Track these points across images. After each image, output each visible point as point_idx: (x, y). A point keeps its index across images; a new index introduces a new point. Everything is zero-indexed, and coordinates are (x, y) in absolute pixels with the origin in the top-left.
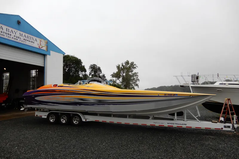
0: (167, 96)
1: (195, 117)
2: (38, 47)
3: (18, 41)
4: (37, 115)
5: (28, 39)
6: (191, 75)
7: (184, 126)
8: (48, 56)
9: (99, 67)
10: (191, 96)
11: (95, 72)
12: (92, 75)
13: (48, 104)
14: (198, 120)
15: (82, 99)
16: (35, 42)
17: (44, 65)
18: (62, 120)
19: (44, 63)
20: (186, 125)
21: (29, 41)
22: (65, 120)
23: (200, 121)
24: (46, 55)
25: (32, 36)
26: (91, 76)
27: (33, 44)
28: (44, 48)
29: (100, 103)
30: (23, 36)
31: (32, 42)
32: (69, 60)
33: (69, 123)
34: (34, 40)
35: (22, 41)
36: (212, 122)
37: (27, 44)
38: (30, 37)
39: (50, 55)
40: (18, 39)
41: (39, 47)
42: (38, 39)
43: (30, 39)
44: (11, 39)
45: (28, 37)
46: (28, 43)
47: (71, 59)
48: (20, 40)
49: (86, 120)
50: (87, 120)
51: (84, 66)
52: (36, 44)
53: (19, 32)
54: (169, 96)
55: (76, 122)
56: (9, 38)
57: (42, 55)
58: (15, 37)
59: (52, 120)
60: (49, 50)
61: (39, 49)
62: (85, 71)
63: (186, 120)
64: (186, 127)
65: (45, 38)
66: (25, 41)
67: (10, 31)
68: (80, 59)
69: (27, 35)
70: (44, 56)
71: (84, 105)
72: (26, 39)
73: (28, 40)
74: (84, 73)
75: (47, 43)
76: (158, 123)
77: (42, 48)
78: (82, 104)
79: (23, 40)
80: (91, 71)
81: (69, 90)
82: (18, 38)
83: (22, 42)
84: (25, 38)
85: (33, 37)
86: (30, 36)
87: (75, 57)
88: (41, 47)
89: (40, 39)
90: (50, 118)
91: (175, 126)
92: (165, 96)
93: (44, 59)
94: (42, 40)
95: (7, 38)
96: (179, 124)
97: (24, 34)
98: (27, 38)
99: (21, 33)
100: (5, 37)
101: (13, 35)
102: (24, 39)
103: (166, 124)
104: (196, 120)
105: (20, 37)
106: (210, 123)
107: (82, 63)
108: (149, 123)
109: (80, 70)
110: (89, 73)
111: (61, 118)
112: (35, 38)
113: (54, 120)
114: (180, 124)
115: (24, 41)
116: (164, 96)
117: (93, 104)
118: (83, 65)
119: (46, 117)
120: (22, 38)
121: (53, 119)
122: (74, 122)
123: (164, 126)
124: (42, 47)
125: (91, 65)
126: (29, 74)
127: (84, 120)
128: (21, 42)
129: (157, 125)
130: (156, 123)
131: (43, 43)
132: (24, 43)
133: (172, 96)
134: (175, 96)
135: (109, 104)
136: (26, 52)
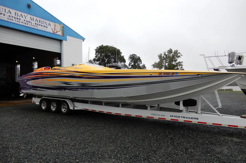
0: (163, 75)
1: (214, 109)
2: (53, 33)
3: (29, 26)
4: (34, 102)
5: (40, 24)
7: (195, 121)
8: (64, 41)
9: (139, 57)
10: (199, 75)
11: (135, 62)
12: (132, 66)
13: (37, 89)
14: (219, 113)
15: (66, 83)
16: (49, 27)
17: (61, 51)
18: (52, 107)
19: (61, 49)
20: (197, 119)
21: (42, 26)
22: (54, 107)
23: (221, 115)
24: (63, 40)
25: (44, 21)
26: (130, 67)
27: (46, 28)
28: (60, 33)
29: (84, 87)
30: (34, 20)
31: (45, 26)
33: (58, 111)
34: (48, 25)
35: (33, 26)
36: (241, 117)
37: (39, 28)
38: (42, 21)
39: (66, 40)
40: (29, 24)
41: (54, 32)
42: (51, 23)
43: (42, 23)
44: (21, 23)
45: (40, 21)
46: (40, 28)
47: (109, 49)
48: (31, 25)
49: (74, 108)
50: (76, 108)
51: (123, 57)
52: (49, 28)
53: (29, 16)
54: (165, 75)
55: (65, 111)
56: (18, 23)
57: (58, 41)
58: (25, 22)
59: (44, 107)
60: (65, 35)
61: (54, 33)
62: (124, 61)
63: (199, 111)
64: (198, 122)
65: (60, 23)
66: (37, 25)
67: (19, 16)
68: (119, 49)
69: (38, 19)
70: (61, 41)
71: (68, 90)
72: (38, 23)
73: (40, 25)
74: (123, 64)
75: (63, 27)
76: (157, 115)
77: (57, 33)
78: (66, 89)
79: (34, 25)
80: (131, 61)
82: (28, 23)
83: (34, 27)
84: (36, 22)
85: (46, 21)
86: (42, 20)
87: (113, 48)
88: (55, 32)
89: (54, 24)
90: (42, 104)
91: (181, 120)
92: (160, 75)
93: (61, 45)
94: (57, 24)
95: (16, 22)
96: (187, 118)
97: (35, 18)
98: (39, 22)
99: (32, 17)
100: (14, 21)
101: (22, 19)
102: (36, 24)
103: (168, 116)
104: (216, 112)
105: (31, 21)
106: (238, 118)
107: (121, 53)
108: (144, 114)
109: (119, 61)
110: (129, 63)
111: (52, 105)
112: (48, 22)
113: (46, 107)
114: (189, 118)
115: (36, 25)
116: (158, 75)
117: (76, 89)
118: (122, 55)
119: (38, 104)
120: (33, 23)
122: (63, 110)
123: (165, 119)
124: (57, 32)
125: (131, 55)
127: (71, 108)
128: (32, 27)
129: (156, 117)
130: (155, 115)
131: (58, 28)
132: (35, 27)
133: (170, 75)
134: (174, 75)
135: (93, 89)
136: (39, 37)
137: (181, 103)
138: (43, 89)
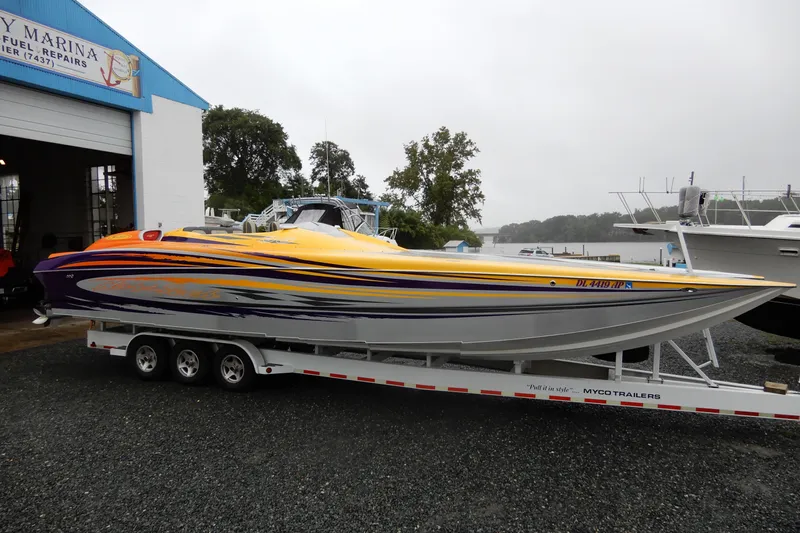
0: (589, 287)
1: (697, 368)
2: (104, 84)
3: (20, 58)
4: (93, 344)
5: (61, 51)
6: (678, 188)
7: (650, 404)
8: (143, 115)
9: (345, 152)
10: (687, 289)
11: (333, 169)
12: (323, 180)
13: (125, 307)
14: (705, 378)
15: (249, 293)
16: (90, 62)
17: (132, 148)
18: (181, 366)
19: (132, 141)
20: (658, 397)
21: (66, 59)
22: (192, 365)
23: (713, 382)
24: (137, 111)
25: (75, 40)
26: (317, 184)
27: (81, 68)
28: (128, 86)
29: (319, 308)
30: (40, 39)
31: (77, 62)
32: (240, 126)
33: (208, 379)
34: (86, 55)
35: (36, 58)
36: (767, 390)
37: (57, 69)
38: (68, 43)
39: (150, 111)
40: (22, 51)
41: (108, 82)
42: (98, 49)
43: (68, 49)
45: (61, 41)
46: (60, 66)
47: (246, 122)
48: (28, 56)
49: (269, 370)
50: (275, 371)
51: (292, 148)
52: (93, 69)
53: (20, 23)
54: (595, 287)
55: (233, 377)
57: (118, 113)
58: (8, 44)
59: (146, 364)
60: (145, 92)
61: (108, 86)
62: (297, 165)
63: (656, 372)
64: (659, 406)
65: (128, 48)
66: (49, 57)
68: (278, 124)
69: (54, 34)
70: (130, 114)
72: (54, 49)
73: (59, 56)
74: (294, 174)
75: (138, 64)
76: (545, 388)
77: (118, 87)
78: (249, 312)
79: (41, 55)
80: (318, 166)
81: (198, 257)
82: (18, 47)
83: (38, 64)
84: (47, 46)
85: (81, 42)
86: (67, 37)
87: (259, 117)
88: (113, 81)
89: (109, 51)
90: (139, 357)
91: (614, 401)
92: (581, 287)
93: (132, 128)
94: (118, 55)
96: (629, 395)
97: (42, 30)
98: (55, 44)
99: (32, 26)
102: (45, 51)
103: (577, 390)
104: (698, 375)
105: (27, 41)
106: (756, 391)
107: (286, 136)
108: (510, 385)
109: (281, 163)
110: (311, 173)
111: (179, 360)
112: (87, 46)
113: (154, 364)
114: (636, 395)
115: (45, 56)
116: (574, 287)
117: (290, 313)
118: (289, 143)
119: (123, 353)
120: (37, 47)
121: (150, 361)
122: (227, 376)
123: (569, 399)
124: (118, 82)
125: (318, 145)
126: (87, 179)
127: (261, 370)
128: (33, 62)
129: (542, 395)
130: (539, 388)
131: (123, 67)
132: (45, 66)
133: (609, 288)
134: (622, 288)
135: (353, 316)
136: (60, 100)
137: (619, 357)
138: (151, 309)
